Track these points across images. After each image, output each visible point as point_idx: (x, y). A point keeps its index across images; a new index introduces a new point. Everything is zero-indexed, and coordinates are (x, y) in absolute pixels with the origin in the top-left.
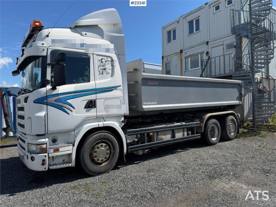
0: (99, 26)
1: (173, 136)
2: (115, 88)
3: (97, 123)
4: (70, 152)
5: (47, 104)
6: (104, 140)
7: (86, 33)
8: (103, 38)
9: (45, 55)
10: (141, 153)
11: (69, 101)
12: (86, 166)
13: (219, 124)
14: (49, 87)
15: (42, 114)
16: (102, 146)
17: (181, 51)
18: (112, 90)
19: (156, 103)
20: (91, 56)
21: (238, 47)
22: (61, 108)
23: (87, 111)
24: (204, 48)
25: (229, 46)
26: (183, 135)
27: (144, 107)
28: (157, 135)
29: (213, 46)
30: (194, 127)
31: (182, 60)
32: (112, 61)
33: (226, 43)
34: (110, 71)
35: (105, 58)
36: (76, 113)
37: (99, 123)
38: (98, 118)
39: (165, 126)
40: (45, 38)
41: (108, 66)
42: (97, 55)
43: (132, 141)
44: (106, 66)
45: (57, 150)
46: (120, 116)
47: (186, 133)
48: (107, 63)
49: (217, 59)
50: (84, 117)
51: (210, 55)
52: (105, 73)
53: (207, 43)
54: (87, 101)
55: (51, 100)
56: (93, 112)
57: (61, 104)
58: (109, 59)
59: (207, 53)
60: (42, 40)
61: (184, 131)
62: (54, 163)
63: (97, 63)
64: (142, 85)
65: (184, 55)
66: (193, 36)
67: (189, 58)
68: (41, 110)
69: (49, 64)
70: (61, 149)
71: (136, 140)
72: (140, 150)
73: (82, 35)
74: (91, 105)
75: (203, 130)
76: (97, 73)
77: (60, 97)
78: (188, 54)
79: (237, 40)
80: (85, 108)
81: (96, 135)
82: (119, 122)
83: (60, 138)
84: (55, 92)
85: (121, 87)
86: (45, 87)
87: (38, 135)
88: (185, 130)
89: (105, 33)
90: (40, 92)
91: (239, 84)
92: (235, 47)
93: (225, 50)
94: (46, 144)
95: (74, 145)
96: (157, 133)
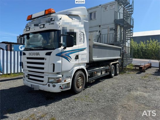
1: (101, 74)
2: (85, 49)
3: (79, 67)
4: (70, 82)
5: (62, 56)
6: (81, 76)
7: (74, 19)
9: (60, 30)
10: (92, 82)
11: (70, 55)
14: (62, 47)
15: (60, 62)
16: (80, 78)
18: (84, 50)
22: (67, 59)
23: (75, 61)
24: (98, 29)
25: (111, 29)
26: (104, 73)
27: (94, 59)
29: (102, 28)
30: (107, 69)
32: (84, 35)
33: (109, 27)
34: (83, 40)
35: (81, 33)
36: (72, 62)
39: (98, 68)
40: (59, 20)
41: (82, 38)
45: (65, 81)
48: (82, 36)
49: (104, 35)
51: (101, 32)
52: (81, 41)
53: (100, 26)
54: (75, 56)
55: (64, 54)
56: (77, 62)
57: (67, 57)
58: (83, 34)
59: (100, 31)
60: (58, 21)
61: (104, 71)
63: (79, 36)
64: (93, 48)
66: (92, 21)
68: (59, 60)
69: (62, 35)
72: (91, 80)
73: (72, 19)
74: (77, 57)
75: (110, 71)
76: (79, 41)
77: (67, 53)
79: (115, 26)
80: (75, 59)
82: (85, 66)
84: (65, 50)
85: (86, 49)
87: (57, 73)
90: (59, 50)
91: (120, 49)
92: (114, 30)
93: (109, 30)
94: (61, 77)
95: (71, 78)
96: (97, 72)
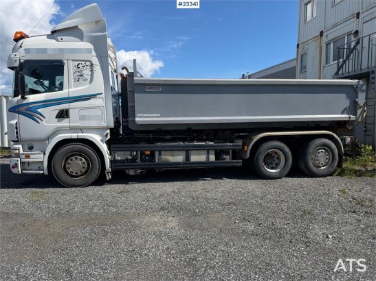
0: (79, 27)
1: (188, 158)
2: (94, 96)
3: (70, 134)
4: (42, 160)
5: (19, 113)
6: (80, 153)
7: (63, 37)
8: (82, 40)
10: (132, 172)
11: (39, 110)
14: (20, 97)
15: (14, 122)
16: (81, 160)
17: (322, 34)
18: (90, 99)
19: (159, 115)
20: (65, 62)
23: (58, 121)
28: (160, 154)
29: (365, 20)
32: (92, 65)
34: (89, 77)
35: (83, 63)
36: (46, 122)
37: (73, 134)
38: (72, 129)
40: (18, 49)
41: (87, 72)
42: (73, 60)
43: (123, 158)
44: (84, 72)
45: (28, 156)
46: (104, 128)
48: (85, 68)
50: (55, 127)
51: (360, 35)
52: (81, 80)
53: (358, 15)
54: (58, 111)
55: (22, 109)
56: (65, 123)
58: (88, 63)
59: (356, 33)
60: (16, 51)
61: (208, 154)
63: (72, 69)
64: (135, 93)
65: (324, 40)
67: (332, 45)
68: (13, 119)
70: (31, 156)
71: (130, 157)
72: (132, 169)
73: (57, 40)
74: (63, 114)
75: (248, 156)
76: (72, 80)
77: (31, 106)
78: (330, 37)
80: (57, 117)
82: (101, 135)
84: (25, 102)
85: (103, 95)
86: (17, 97)
89: (85, 34)
94: (19, 150)
95: (44, 154)
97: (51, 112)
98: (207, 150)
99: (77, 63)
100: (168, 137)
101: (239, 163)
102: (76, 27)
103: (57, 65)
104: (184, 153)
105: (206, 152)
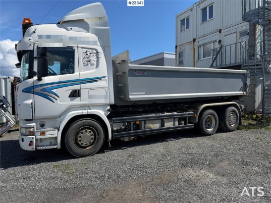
0: (85, 20)
2: (100, 78)
3: (81, 111)
4: (56, 136)
5: (34, 93)
6: (88, 127)
7: (72, 27)
8: (88, 31)
9: (32, 49)
10: (127, 139)
11: (54, 91)
12: (70, 149)
13: (216, 115)
14: (35, 78)
15: (30, 102)
16: (86, 131)
17: (194, 40)
18: (97, 81)
19: (144, 93)
20: (76, 49)
21: (252, 34)
22: (46, 97)
23: (71, 100)
24: (217, 37)
25: (242, 34)
26: (174, 124)
28: (145, 123)
30: (186, 117)
31: (194, 49)
33: (239, 30)
34: (95, 63)
35: (90, 50)
36: (60, 101)
37: (84, 111)
38: (83, 107)
40: (32, 34)
41: (93, 58)
42: (82, 48)
43: (119, 128)
44: (91, 58)
45: (43, 133)
46: (106, 105)
47: (177, 123)
48: (92, 55)
50: (69, 105)
51: (222, 43)
52: (89, 65)
53: (220, 31)
56: (77, 101)
57: (46, 93)
59: (220, 41)
60: (30, 36)
61: (174, 121)
62: (42, 144)
63: (82, 56)
64: (129, 76)
65: (197, 44)
67: (202, 47)
68: (28, 99)
69: (36, 58)
70: (47, 133)
71: (123, 127)
72: (126, 136)
73: (67, 30)
74: (75, 94)
75: (197, 120)
76: (82, 64)
77: (46, 87)
78: (201, 43)
79: (250, 27)
80: (70, 97)
81: (80, 122)
82: (104, 111)
83: (47, 123)
84: (41, 83)
85: (106, 78)
86: (32, 78)
87: (26, 120)
88: (177, 119)
89: (90, 27)
90: (27, 83)
91: (244, 74)
94: (34, 127)
95: (59, 130)
96: (145, 121)
97: (65, 92)
98: (173, 118)
99: (85, 50)
100: (141, 110)
101: (192, 126)
102: (82, 20)
103: (69, 51)
104: (160, 121)
105: (173, 120)
